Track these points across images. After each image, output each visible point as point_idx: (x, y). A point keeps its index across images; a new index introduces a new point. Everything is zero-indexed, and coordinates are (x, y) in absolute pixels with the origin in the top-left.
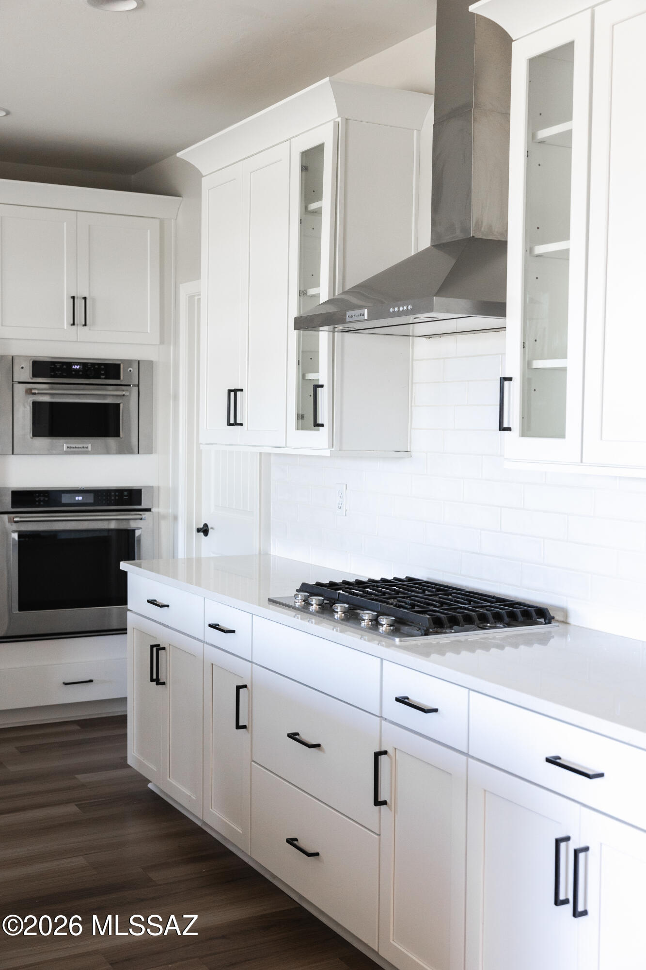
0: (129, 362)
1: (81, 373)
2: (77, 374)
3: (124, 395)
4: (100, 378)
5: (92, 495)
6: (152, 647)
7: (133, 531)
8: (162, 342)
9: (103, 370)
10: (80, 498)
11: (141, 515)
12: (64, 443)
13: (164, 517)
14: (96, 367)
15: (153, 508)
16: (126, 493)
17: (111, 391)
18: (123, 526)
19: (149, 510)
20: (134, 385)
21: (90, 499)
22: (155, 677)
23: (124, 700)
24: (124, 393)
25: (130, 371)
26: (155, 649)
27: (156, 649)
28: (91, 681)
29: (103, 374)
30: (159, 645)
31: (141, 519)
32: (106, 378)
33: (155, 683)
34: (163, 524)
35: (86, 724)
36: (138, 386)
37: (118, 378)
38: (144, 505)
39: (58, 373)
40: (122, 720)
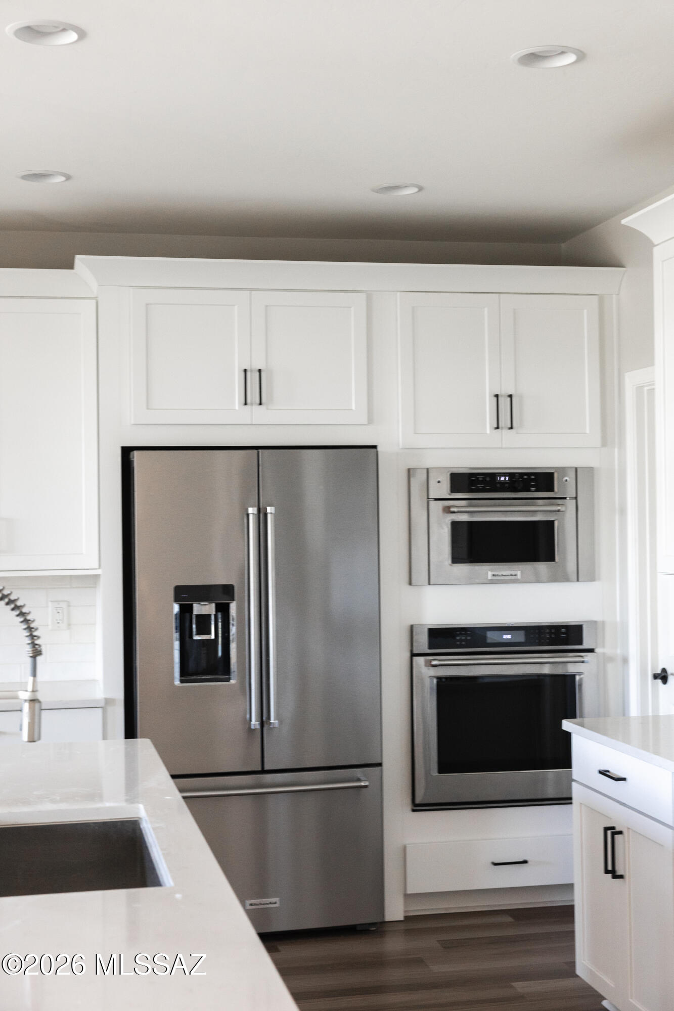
0: (563, 470)
1: (507, 485)
2: (503, 487)
3: (559, 511)
4: (529, 491)
5: (522, 633)
6: (606, 829)
7: (573, 677)
8: (604, 444)
9: (533, 480)
10: (509, 637)
11: (582, 656)
12: (488, 570)
13: (611, 659)
14: (525, 477)
15: (596, 648)
16: (563, 630)
17: (541, 506)
18: (559, 670)
19: (591, 651)
20: (571, 498)
21: (521, 637)
22: (610, 868)
23: (570, 887)
24: (559, 508)
25: (566, 480)
26: (609, 832)
27: (612, 833)
28: (525, 862)
29: (533, 486)
30: (613, 828)
31: (583, 662)
32: (537, 491)
33: (610, 875)
34: (610, 667)
35: (522, 915)
36: (576, 498)
37: (551, 489)
38: (586, 645)
39: (481, 486)
40: (567, 913)
